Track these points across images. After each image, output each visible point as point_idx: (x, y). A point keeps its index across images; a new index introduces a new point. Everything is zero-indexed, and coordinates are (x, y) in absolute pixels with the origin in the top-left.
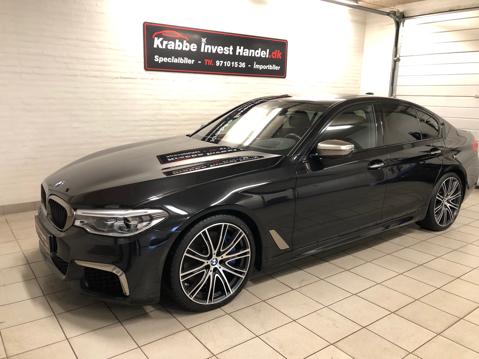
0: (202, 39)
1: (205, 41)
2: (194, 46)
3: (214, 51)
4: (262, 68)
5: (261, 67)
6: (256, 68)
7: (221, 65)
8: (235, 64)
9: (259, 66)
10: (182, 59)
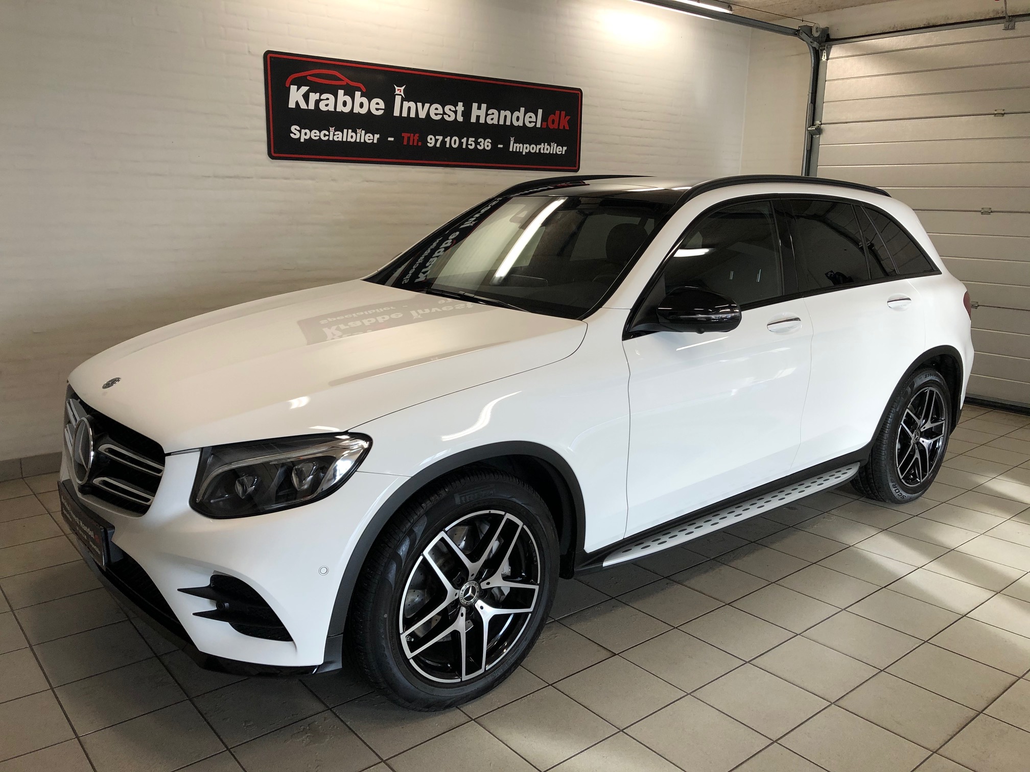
0: (397, 88)
1: (402, 93)
2: (377, 104)
3: (422, 115)
4: (527, 151)
5: (527, 148)
6: (514, 150)
7: (438, 145)
8: (470, 143)
9: (520, 147)
10: (352, 132)
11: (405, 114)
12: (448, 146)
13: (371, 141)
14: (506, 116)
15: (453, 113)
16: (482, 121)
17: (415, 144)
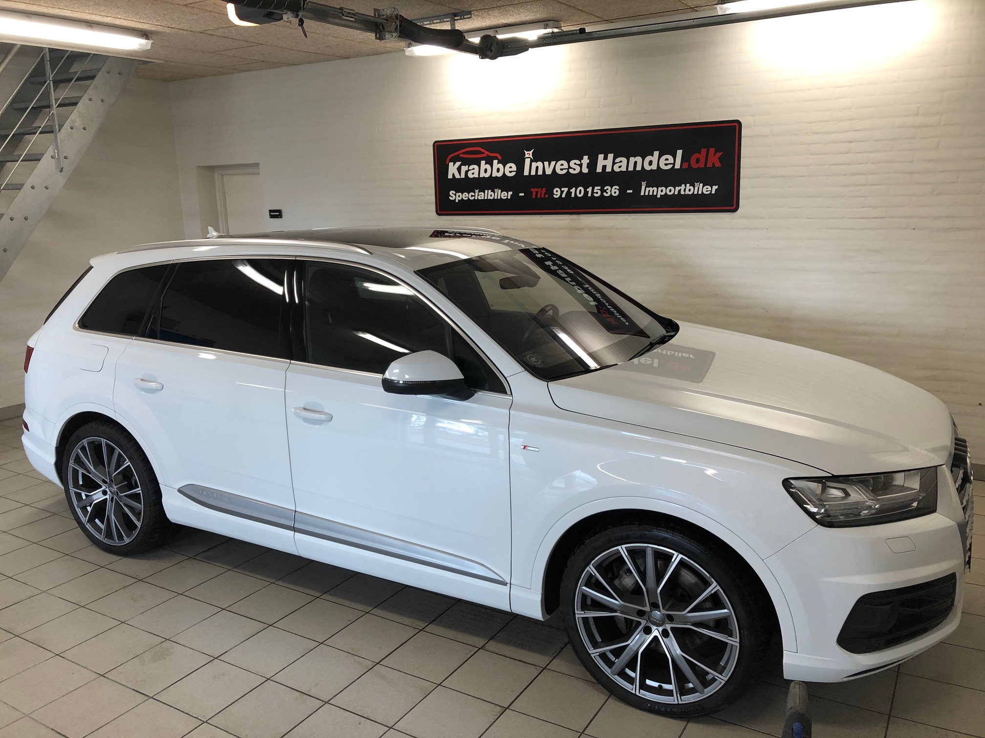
0: (526, 152)
1: (531, 156)
2: (511, 167)
3: (549, 171)
4: (663, 193)
5: (662, 191)
6: (647, 194)
7: (564, 196)
8: (595, 192)
9: (653, 190)
10: (491, 192)
11: (533, 173)
12: (573, 195)
13: (506, 198)
14: (636, 163)
15: (579, 166)
16: (609, 169)
17: (543, 197)
